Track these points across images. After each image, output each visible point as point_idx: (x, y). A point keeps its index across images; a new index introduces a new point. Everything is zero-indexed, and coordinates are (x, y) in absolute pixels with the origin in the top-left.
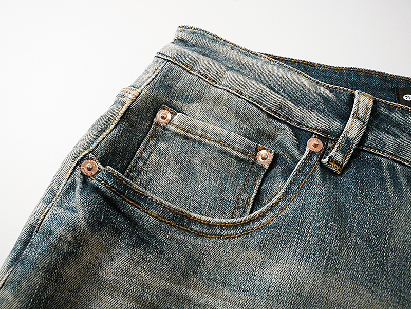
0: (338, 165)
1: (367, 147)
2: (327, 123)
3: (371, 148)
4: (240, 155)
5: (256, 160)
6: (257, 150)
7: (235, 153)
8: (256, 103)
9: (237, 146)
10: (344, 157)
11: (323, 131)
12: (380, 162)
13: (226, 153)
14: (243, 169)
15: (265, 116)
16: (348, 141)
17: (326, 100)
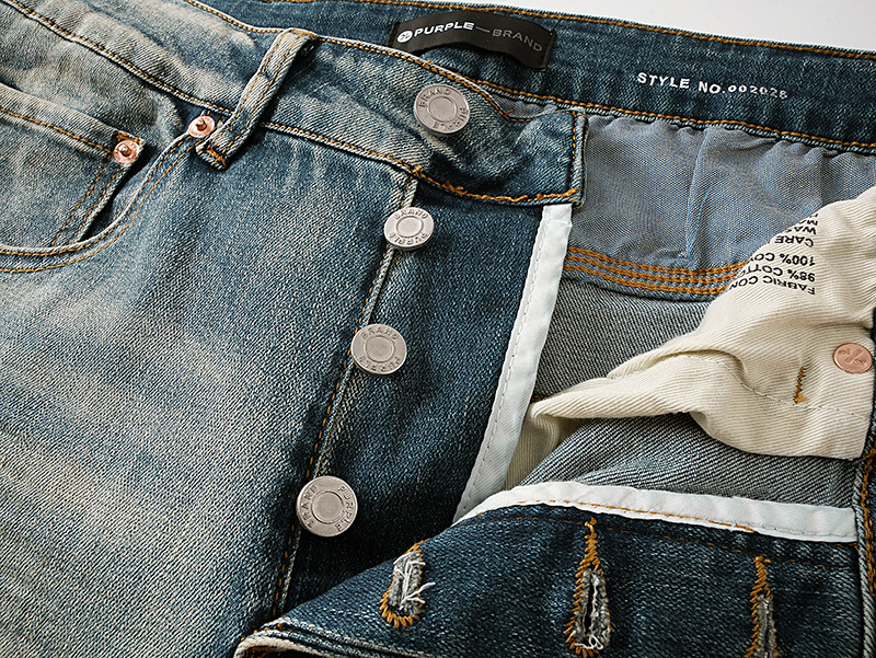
0: (219, 153)
1: (274, 123)
2: (223, 88)
3: (281, 125)
4: (81, 146)
5: (111, 154)
6: (115, 140)
7: (74, 143)
8: (123, 62)
9: (79, 133)
10: (233, 140)
11: (219, 104)
12: (289, 147)
13: (60, 144)
14: (88, 171)
15: (135, 83)
16: (245, 116)
17: (235, 52)
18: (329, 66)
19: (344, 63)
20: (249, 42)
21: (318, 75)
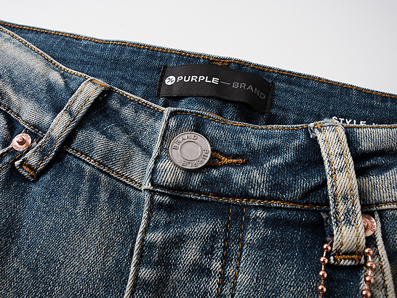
0: (32, 169)
1: (73, 150)
2: (39, 116)
3: (78, 152)
10: (42, 160)
11: (35, 126)
12: (83, 170)
16: (52, 141)
17: (51, 88)
18: (117, 112)
19: (127, 112)
20: (61, 82)
21: (107, 117)
